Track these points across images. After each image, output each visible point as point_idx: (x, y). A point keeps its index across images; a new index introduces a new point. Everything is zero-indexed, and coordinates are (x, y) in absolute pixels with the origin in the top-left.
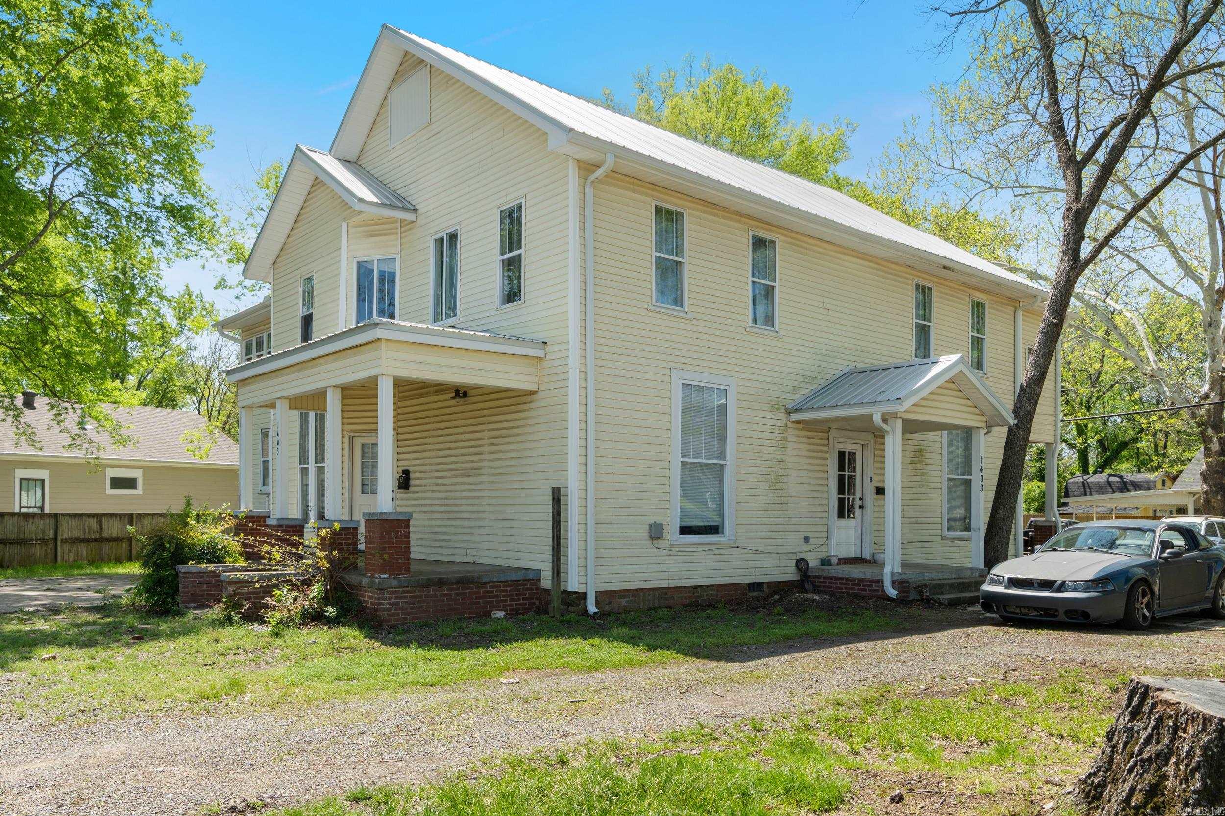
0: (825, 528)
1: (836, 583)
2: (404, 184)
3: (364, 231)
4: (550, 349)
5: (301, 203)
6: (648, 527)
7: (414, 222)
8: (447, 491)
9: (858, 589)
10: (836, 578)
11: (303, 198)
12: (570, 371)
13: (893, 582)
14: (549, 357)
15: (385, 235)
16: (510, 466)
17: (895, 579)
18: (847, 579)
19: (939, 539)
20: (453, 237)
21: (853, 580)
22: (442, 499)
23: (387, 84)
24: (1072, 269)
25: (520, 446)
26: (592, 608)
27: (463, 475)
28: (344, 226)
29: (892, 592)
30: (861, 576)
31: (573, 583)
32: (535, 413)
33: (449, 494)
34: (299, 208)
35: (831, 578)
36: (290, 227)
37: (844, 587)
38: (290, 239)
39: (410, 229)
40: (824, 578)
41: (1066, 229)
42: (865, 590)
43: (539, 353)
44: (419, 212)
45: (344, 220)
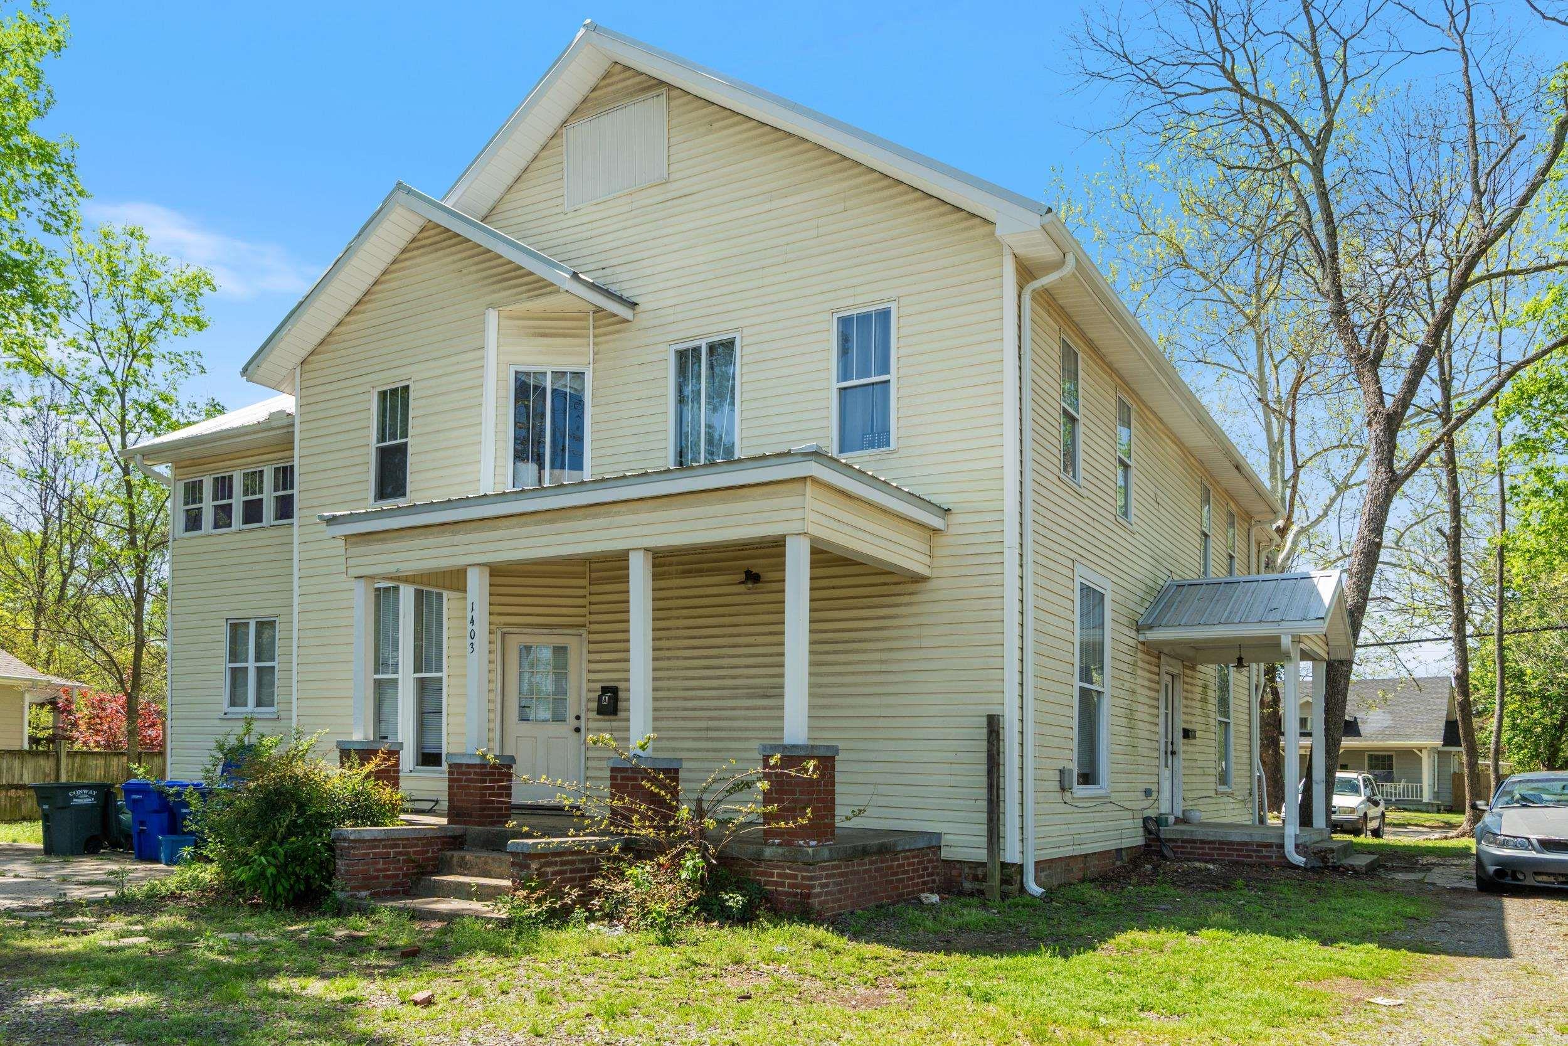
0: (1155, 779)
1: (1203, 848)
2: (604, 264)
3: (524, 327)
4: (953, 519)
5: (377, 273)
6: (1058, 773)
7: (628, 321)
8: (711, 719)
9: (1238, 856)
10: (1203, 842)
11: (382, 267)
12: (1006, 551)
13: (1297, 846)
14: (952, 530)
15: (565, 336)
16: (855, 685)
17: (1299, 842)
18: (1221, 843)
19: (1212, 794)
20: (722, 350)
21: (1231, 843)
22: (700, 730)
23: (563, 114)
24: (1391, 481)
25: (884, 656)
26: (1035, 889)
27: (750, 696)
28: (492, 316)
29: (1299, 860)
30: (1246, 838)
31: (1011, 853)
32: (914, 609)
33: (711, 724)
34: (371, 281)
35: (1194, 841)
36: (346, 308)
37: (1215, 852)
38: (342, 329)
39: (618, 332)
40: (1183, 841)
41: (1377, 436)
42: (1251, 857)
43: (936, 522)
44: (639, 309)
45: (491, 306)
